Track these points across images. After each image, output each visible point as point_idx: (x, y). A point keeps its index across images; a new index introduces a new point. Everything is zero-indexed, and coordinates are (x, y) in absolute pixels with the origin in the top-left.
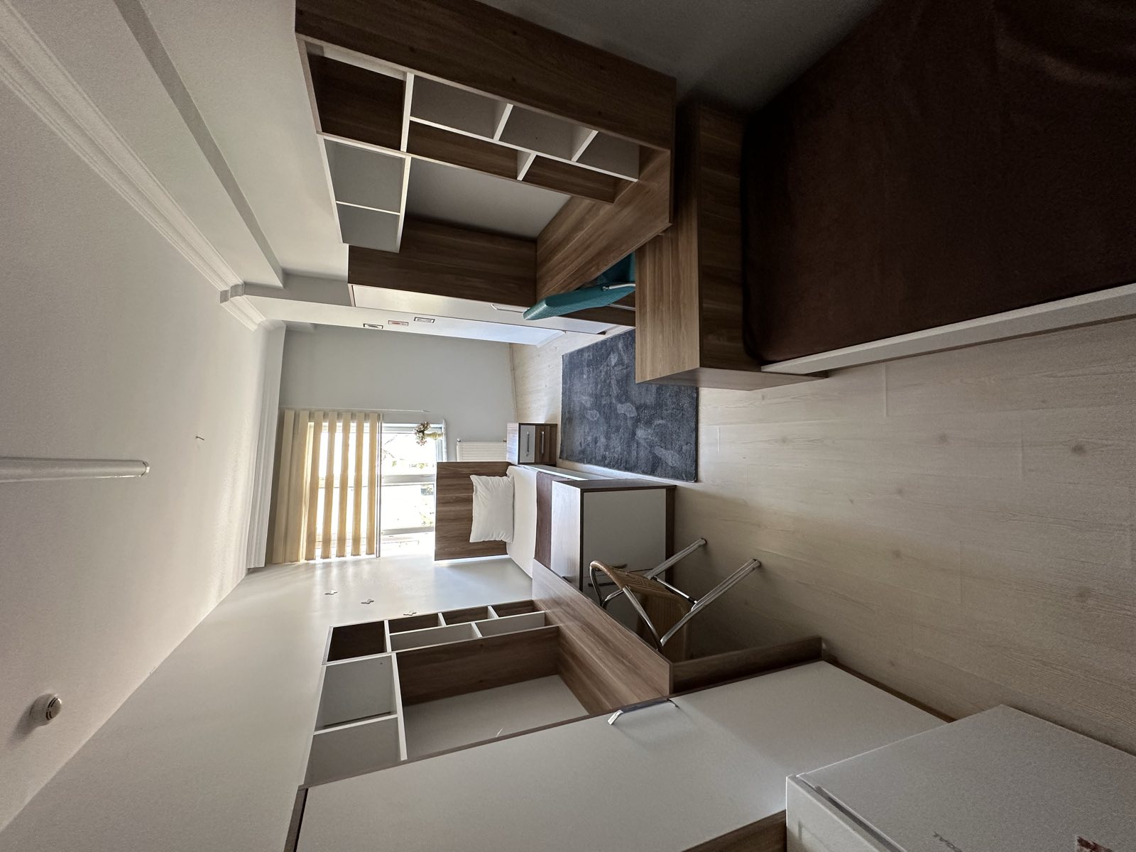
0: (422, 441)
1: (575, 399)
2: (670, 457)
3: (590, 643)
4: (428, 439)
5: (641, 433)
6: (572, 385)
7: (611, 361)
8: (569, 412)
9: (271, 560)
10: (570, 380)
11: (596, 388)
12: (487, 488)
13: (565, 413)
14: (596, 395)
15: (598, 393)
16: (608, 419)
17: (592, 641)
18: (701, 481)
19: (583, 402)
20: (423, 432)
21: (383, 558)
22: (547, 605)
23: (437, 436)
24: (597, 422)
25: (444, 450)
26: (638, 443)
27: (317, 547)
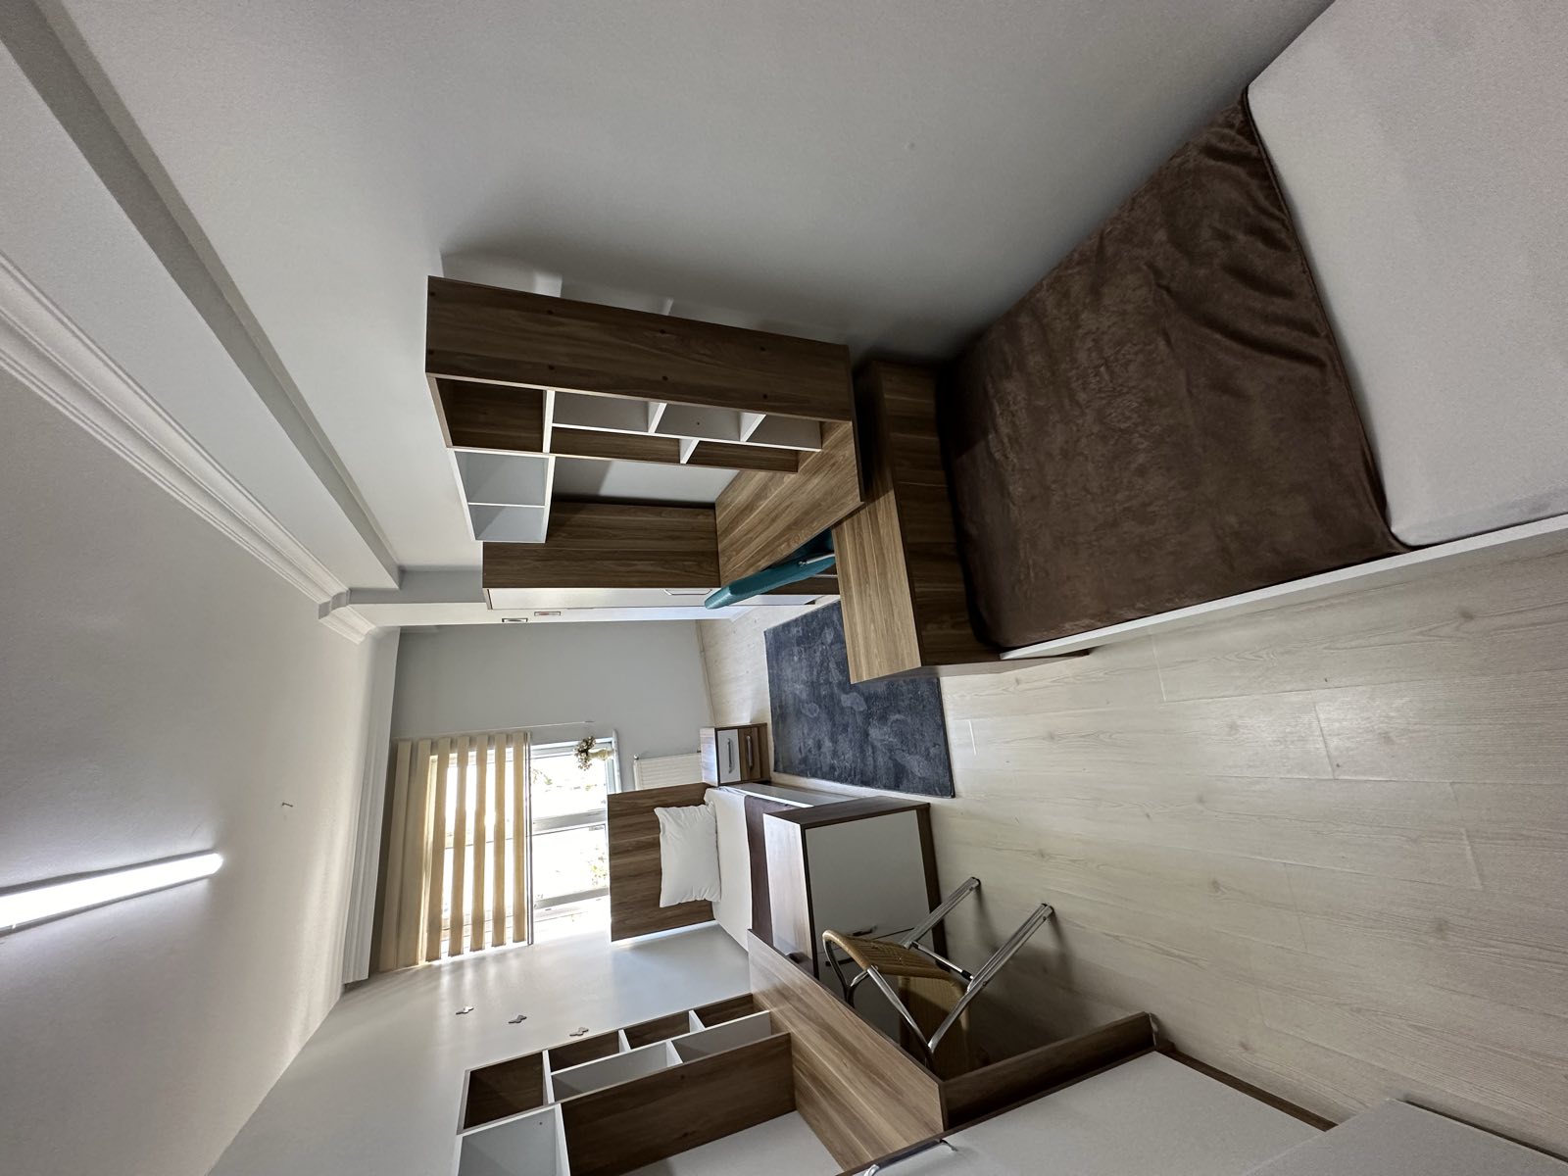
0: (585, 763)
1: (786, 689)
2: (916, 765)
3: (832, 1056)
4: (594, 761)
5: (875, 733)
6: (781, 670)
7: (825, 638)
8: (781, 707)
9: (378, 968)
10: (778, 663)
11: (812, 674)
12: (678, 824)
13: (775, 709)
14: (812, 682)
15: (815, 680)
16: (831, 716)
17: (837, 1055)
18: (960, 796)
19: (798, 692)
20: (586, 751)
21: (538, 945)
22: (772, 1001)
23: (606, 756)
24: (816, 720)
25: (617, 774)
26: (874, 747)
27: (442, 939)
